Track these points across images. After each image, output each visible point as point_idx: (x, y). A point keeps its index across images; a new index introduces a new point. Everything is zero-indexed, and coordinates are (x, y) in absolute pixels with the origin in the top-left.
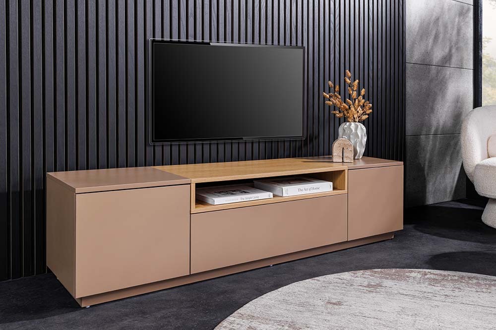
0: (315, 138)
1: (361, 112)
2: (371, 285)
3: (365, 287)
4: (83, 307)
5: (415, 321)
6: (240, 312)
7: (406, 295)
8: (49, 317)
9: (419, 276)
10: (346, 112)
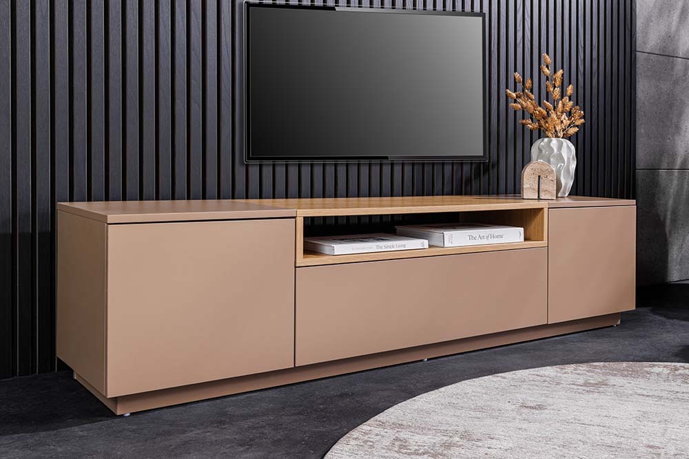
0: (493, 167)
1: (566, 122)
2: (590, 383)
3: (581, 386)
4: (118, 414)
5: (665, 430)
6: (379, 419)
7: (647, 396)
8: (61, 428)
9: (666, 371)
10: (542, 122)
